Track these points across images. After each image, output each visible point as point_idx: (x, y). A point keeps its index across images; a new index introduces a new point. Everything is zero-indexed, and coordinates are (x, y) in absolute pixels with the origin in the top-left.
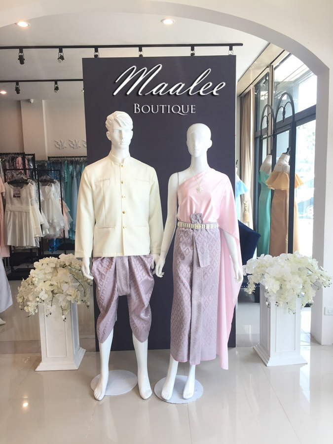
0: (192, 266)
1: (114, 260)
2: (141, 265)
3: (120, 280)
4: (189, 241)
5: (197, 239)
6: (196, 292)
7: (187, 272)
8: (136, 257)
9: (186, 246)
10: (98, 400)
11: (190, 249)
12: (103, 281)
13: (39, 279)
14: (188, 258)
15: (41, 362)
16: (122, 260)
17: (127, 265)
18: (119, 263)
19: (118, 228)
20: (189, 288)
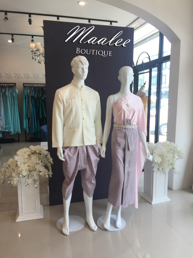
0: (124, 150)
1: (78, 148)
2: (93, 151)
3: (81, 160)
4: (123, 135)
5: (128, 134)
6: (127, 165)
7: (122, 154)
8: (90, 146)
9: (121, 138)
10: (67, 235)
11: (123, 140)
12: (71, 161)
13: (21, 162)
14: (122, 146)
15: (19, 216)
16: (83, 148)
17: (85, 151)
18: (81, 150)
19: (80, 129)
20: (123, 163)
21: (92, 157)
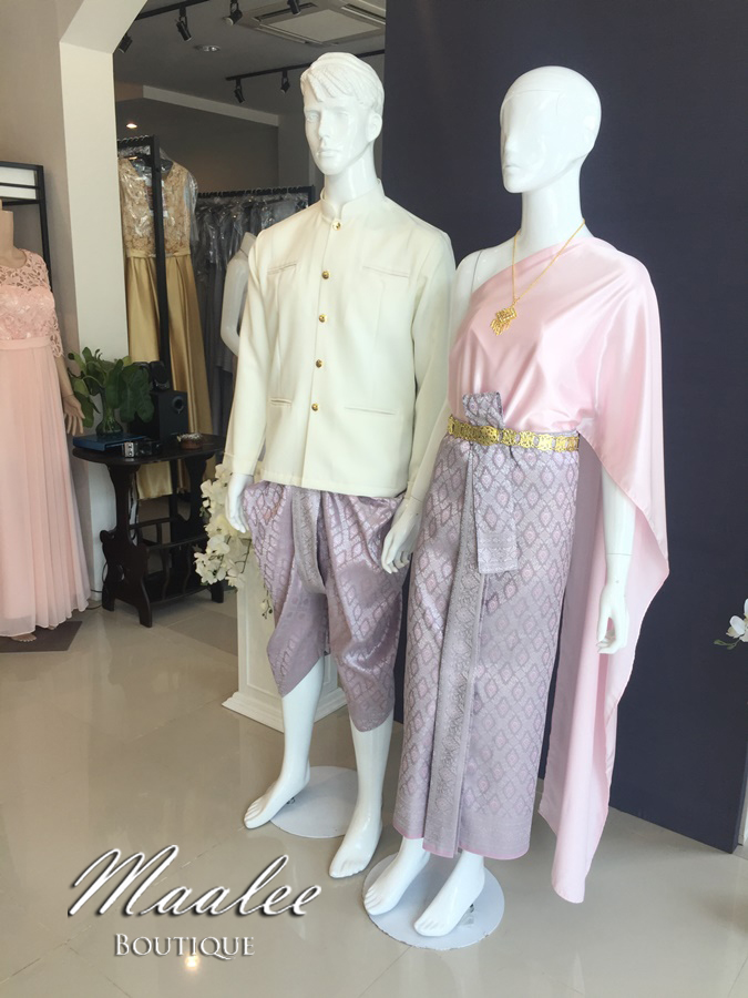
0: (456, 560)
1: (285, 494)
3: (301, 550)
10: (245, 826)
14: (445, 535)
15: (237, 690)
16: (305, 499)
17: (315, 514)
18: (298, 505)
19: (299, 408)
20: (437, 626)
21: (344, 551)
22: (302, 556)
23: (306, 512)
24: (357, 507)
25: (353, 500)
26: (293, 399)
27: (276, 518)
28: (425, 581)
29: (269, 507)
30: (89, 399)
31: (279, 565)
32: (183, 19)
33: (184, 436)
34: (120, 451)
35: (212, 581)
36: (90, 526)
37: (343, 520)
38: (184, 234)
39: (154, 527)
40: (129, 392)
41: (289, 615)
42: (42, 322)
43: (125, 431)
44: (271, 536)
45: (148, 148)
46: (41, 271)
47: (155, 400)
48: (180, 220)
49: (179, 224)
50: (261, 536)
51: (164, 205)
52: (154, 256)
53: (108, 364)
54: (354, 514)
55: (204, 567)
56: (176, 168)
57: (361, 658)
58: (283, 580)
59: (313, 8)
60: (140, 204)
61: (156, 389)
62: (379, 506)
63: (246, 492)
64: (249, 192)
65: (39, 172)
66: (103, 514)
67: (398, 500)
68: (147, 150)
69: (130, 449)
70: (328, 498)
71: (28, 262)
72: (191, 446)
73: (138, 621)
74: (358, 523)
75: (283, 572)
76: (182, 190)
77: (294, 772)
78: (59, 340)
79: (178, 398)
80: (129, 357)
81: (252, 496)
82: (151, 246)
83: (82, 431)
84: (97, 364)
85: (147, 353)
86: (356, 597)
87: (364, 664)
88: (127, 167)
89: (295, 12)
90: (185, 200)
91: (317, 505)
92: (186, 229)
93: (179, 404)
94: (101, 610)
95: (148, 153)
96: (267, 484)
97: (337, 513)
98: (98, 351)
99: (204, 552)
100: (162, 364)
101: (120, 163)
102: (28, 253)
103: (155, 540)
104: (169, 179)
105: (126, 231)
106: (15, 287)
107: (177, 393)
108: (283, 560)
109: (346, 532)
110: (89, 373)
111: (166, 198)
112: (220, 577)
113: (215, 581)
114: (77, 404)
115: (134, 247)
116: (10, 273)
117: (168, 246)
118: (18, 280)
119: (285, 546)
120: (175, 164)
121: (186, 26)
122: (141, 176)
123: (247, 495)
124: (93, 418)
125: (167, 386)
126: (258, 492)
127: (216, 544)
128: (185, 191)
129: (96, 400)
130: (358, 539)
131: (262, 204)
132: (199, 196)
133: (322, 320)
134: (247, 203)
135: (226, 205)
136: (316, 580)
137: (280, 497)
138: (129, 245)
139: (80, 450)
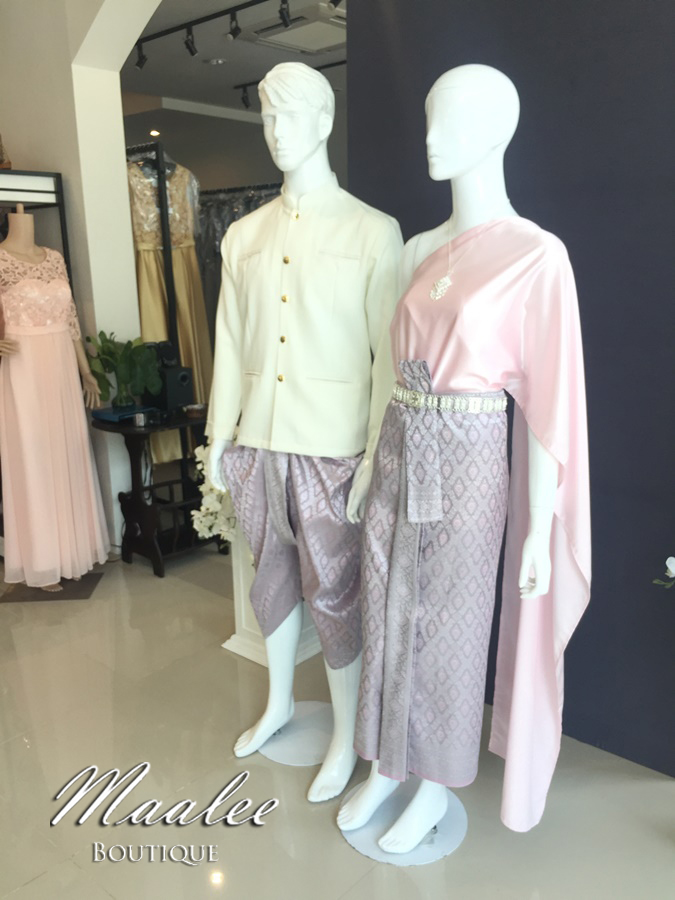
1: (258, 457)
3: (273, 506)
10: (235, 755)
11: (395, 461)
14: (388, 487)
15: (234, 633)
16: (274, 460)
17: (283, 474)
18: (269, 466)
19: (266, 381)
20: (384, 569)
21: (310, 507)
22: (275, 512)
23: (276, 472)
24: (320, 467)
25: (316, 461)
26: (261, 372)
27: (251, 478)
28: (373, 528)
29: (244, 469)
30: (104, 377)
31: (256, 520)
32: (190, 37)
33: (190, 407)
34: (131, 421)
35: (207, 535)
36: (110, 488)
37: (308, 478)
38: (187, 229)
39: (167, 488)
40: (139, 369)
41: (267, 565)
42: (61, 310)
43: (138, 403)
44: (247, 495)
45: (154, 153)
46: (59, 265)
47: (163, 376)
48: (185, 215)
49: (183, 219)
50: (239, 494)
51: (169, 202)
52: (161, 248)
53: (121, 345)
54: (318, 473)
55: (200, 523)
56: (180, 170)
57: (330, 603)
58: (260, 533)
59: (304, 21)
60: (147, 203)
61: (165, 366)
62: (340, 465)
63: (225, 455)
64: (249, 187)
65: (58, 179)
66: (120, 479)
67: (358, 460)
68: (153, 155)
69: (140, 419)
70: (294, 461)
71: (48, 258)
72: (195, 415)
73: (151, 571)
74: (321, 482)
75: (260, 527)
76: (185, 189)
77: (279, 707)
78: (77, 325)
79: (183, 373)
80: (141, 338)
81: (231, 458)
82: (158, 240)
83: (99, 404)
84: (110, 345)
85: (157, 334)
86: (322, 547)
87: (333, 608)
88: (135, 170)
89: (287, 26)
90: (188, 197)
91: (285, 466)
92: (190, 223)
93: (184, 378)
94: (121, 563)
95: (154, 158)
96: (243, 448)
97: (303, 472)
98: (112, 334)
99: (199, 510)
100: (170, 344)
101: (129, 167)
102: (47, 250)
103: (167, 498)
104: (174, 180)
105: (136, 227)
106: (35, 280)
107: (185, 369)
108: (259, 516)
109: (311, 489)
110: (104, 353)
111: (171, 196)
112: (215, 532)
113: (211, 535)
114: (94, 381)
115: (143, 241)
116: (31, 268)
117: (174, 239)
118: (38, 274)
119: (259, 503)
120: (178, 166)
121: (192, 43)
122: (148, 178)
123: (226, 459)
124: (108, 392)
125: (173, 362)
126: (236, 455)
127: (209, 502)
128: (188, 190)
129: (112, 378)
130: (323, 495)
131: (260, 198)
132: (202, 193)
133: (284, 301)
134: (248, 197)
135: (230, 200)
136: (288, 533)
137: (254, 459)
138: (138, 239)
139: (98, 422)
